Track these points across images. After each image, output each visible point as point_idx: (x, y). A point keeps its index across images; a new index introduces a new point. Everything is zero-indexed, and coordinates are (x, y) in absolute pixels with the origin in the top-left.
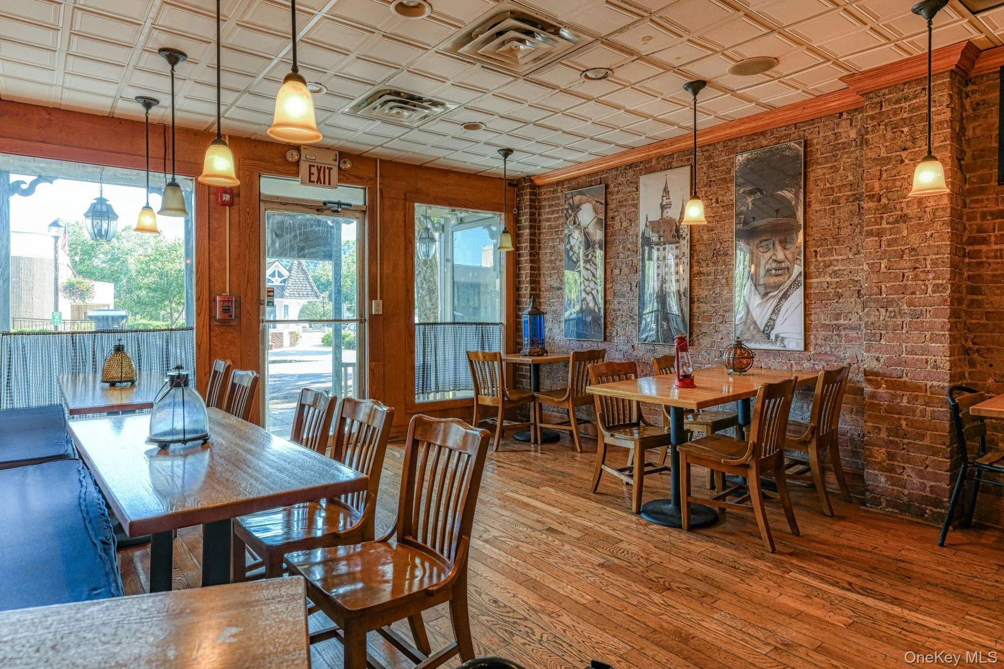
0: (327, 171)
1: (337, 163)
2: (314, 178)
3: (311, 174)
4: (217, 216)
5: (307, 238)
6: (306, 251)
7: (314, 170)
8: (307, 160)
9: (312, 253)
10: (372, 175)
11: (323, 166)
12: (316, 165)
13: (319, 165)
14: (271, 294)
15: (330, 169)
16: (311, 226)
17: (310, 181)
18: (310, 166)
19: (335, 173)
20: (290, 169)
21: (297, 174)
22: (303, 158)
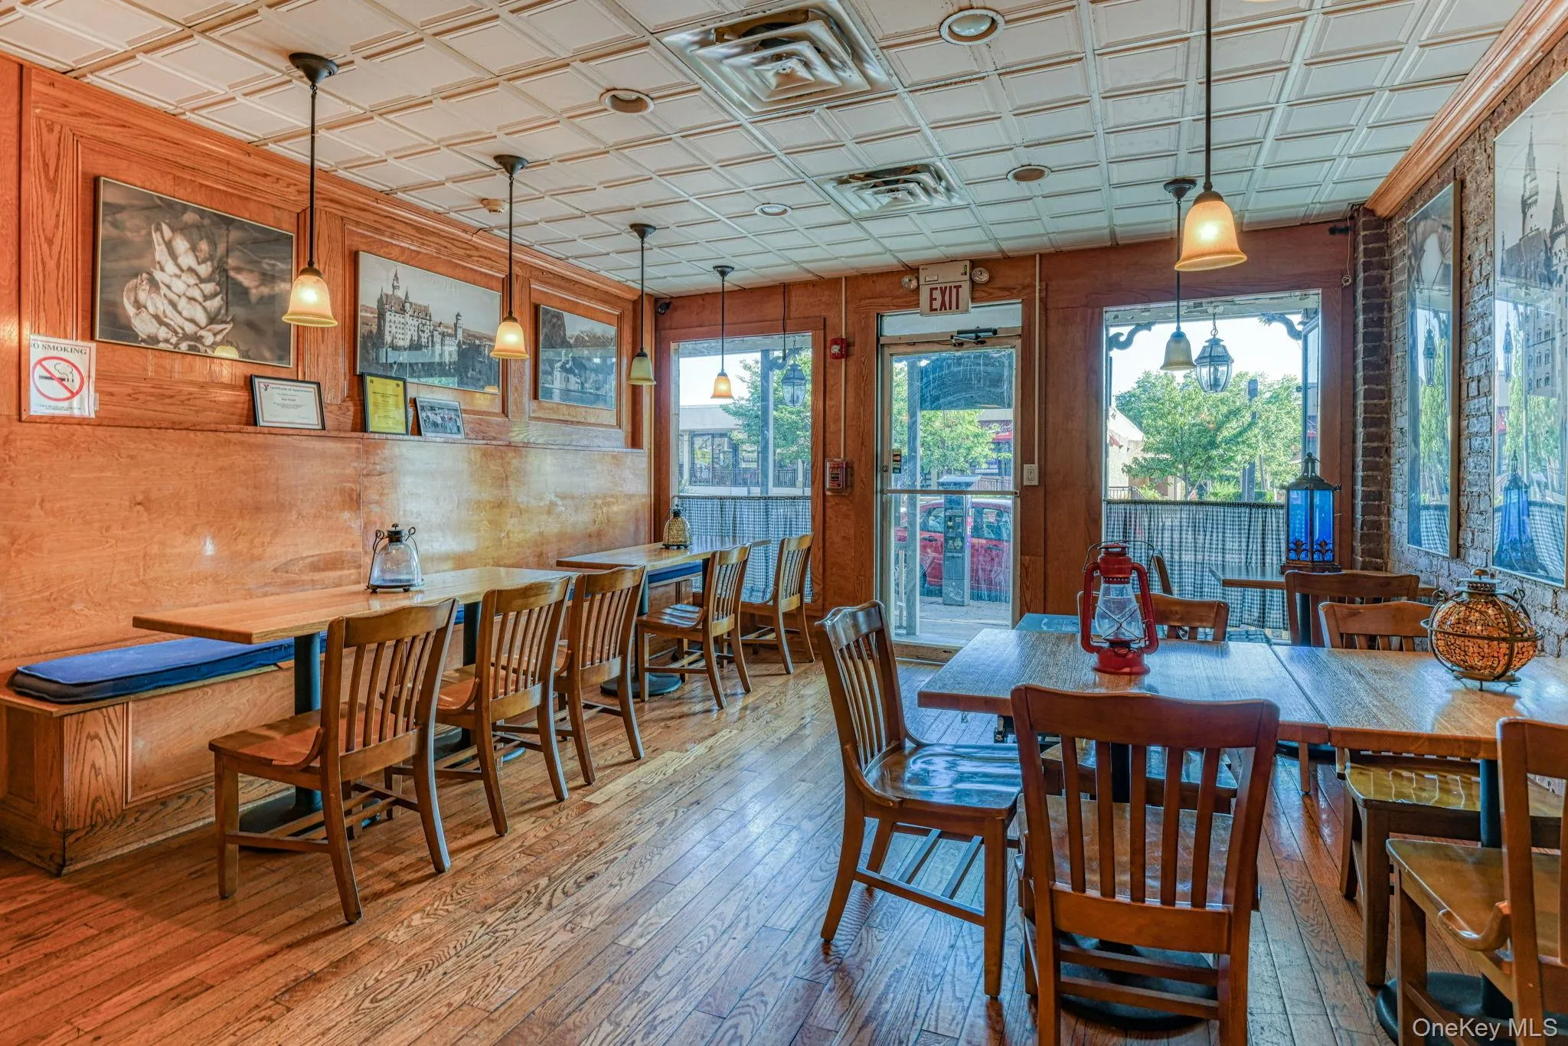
0: (954, 291)
1: (967, 277)
2: (937, 304)
3: (932, 299)
4: (833, 371)
5: (943, 383)
6: (942, 400)
7: (937, 294)
8: (927, 283)
9: (950, 403)
10: (1028, 281)
11: (948, 285)
12: (939, 286)
13: (943, 286)
14: (898, 458)
15: (958, 287)
16: (949, 366)
17: (932, 309)
18: (932, 290)
19: (965, 291)
20: (909, 301)
21: (917, 305)
22: (922, 282)
